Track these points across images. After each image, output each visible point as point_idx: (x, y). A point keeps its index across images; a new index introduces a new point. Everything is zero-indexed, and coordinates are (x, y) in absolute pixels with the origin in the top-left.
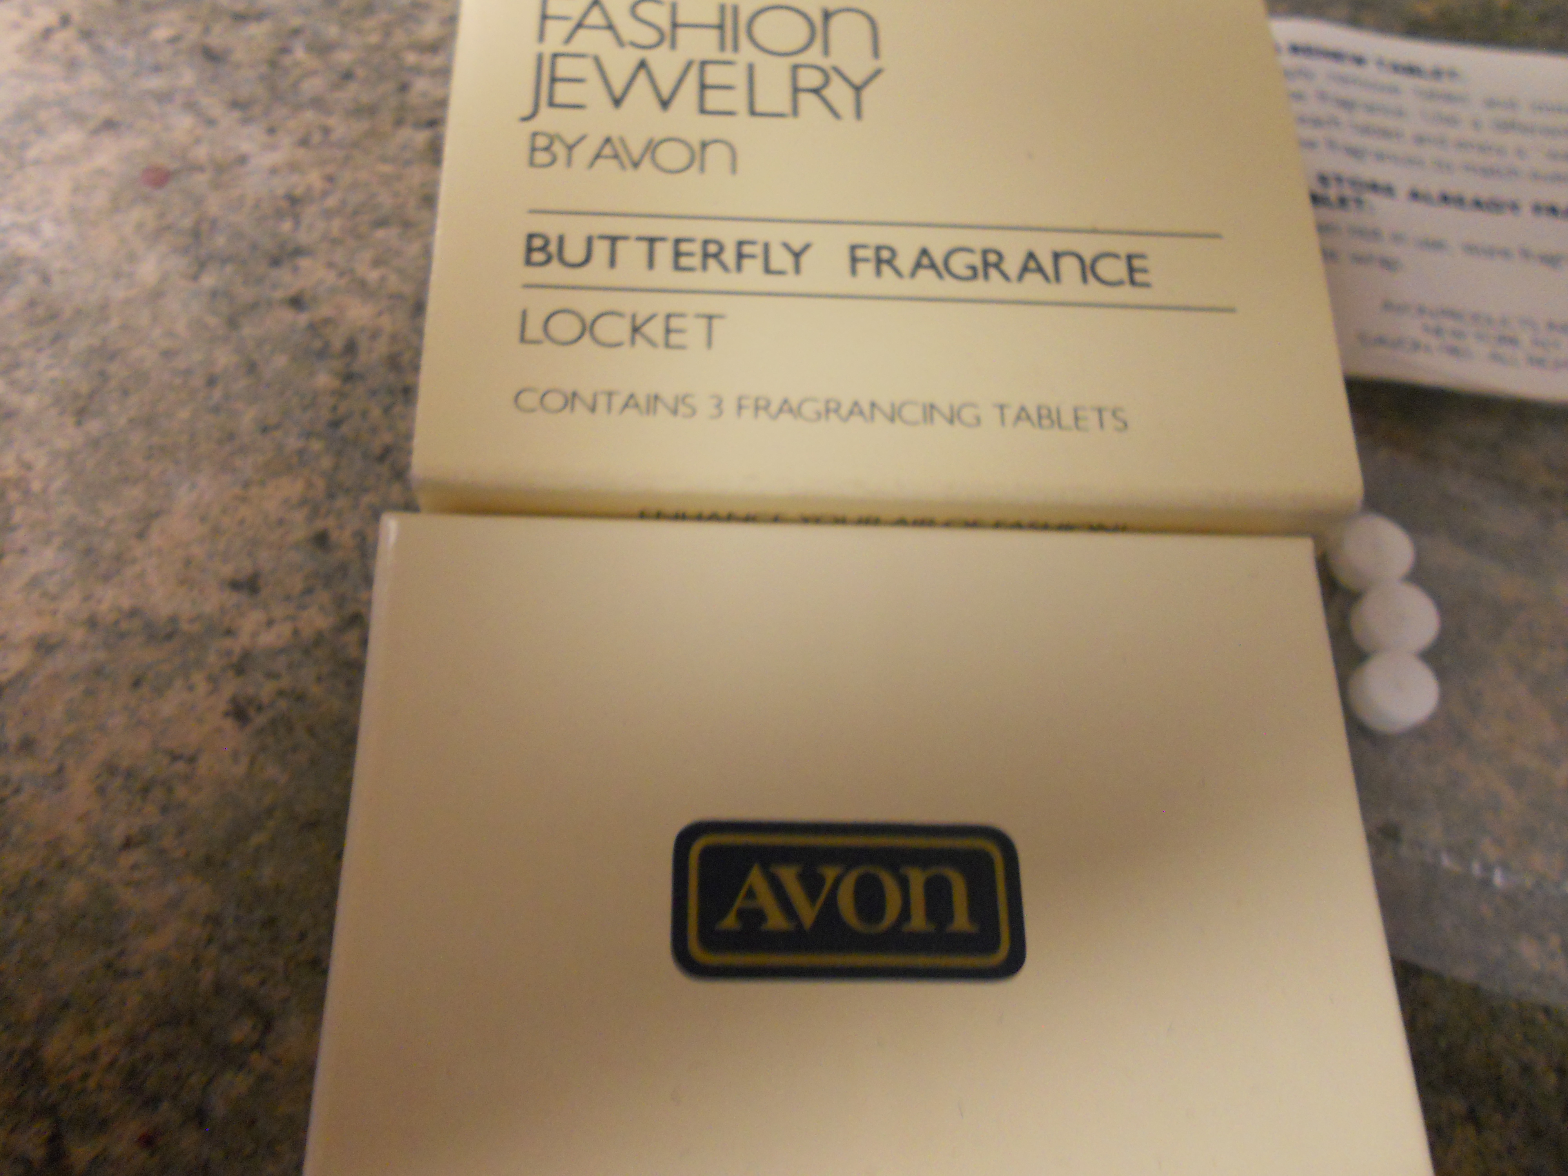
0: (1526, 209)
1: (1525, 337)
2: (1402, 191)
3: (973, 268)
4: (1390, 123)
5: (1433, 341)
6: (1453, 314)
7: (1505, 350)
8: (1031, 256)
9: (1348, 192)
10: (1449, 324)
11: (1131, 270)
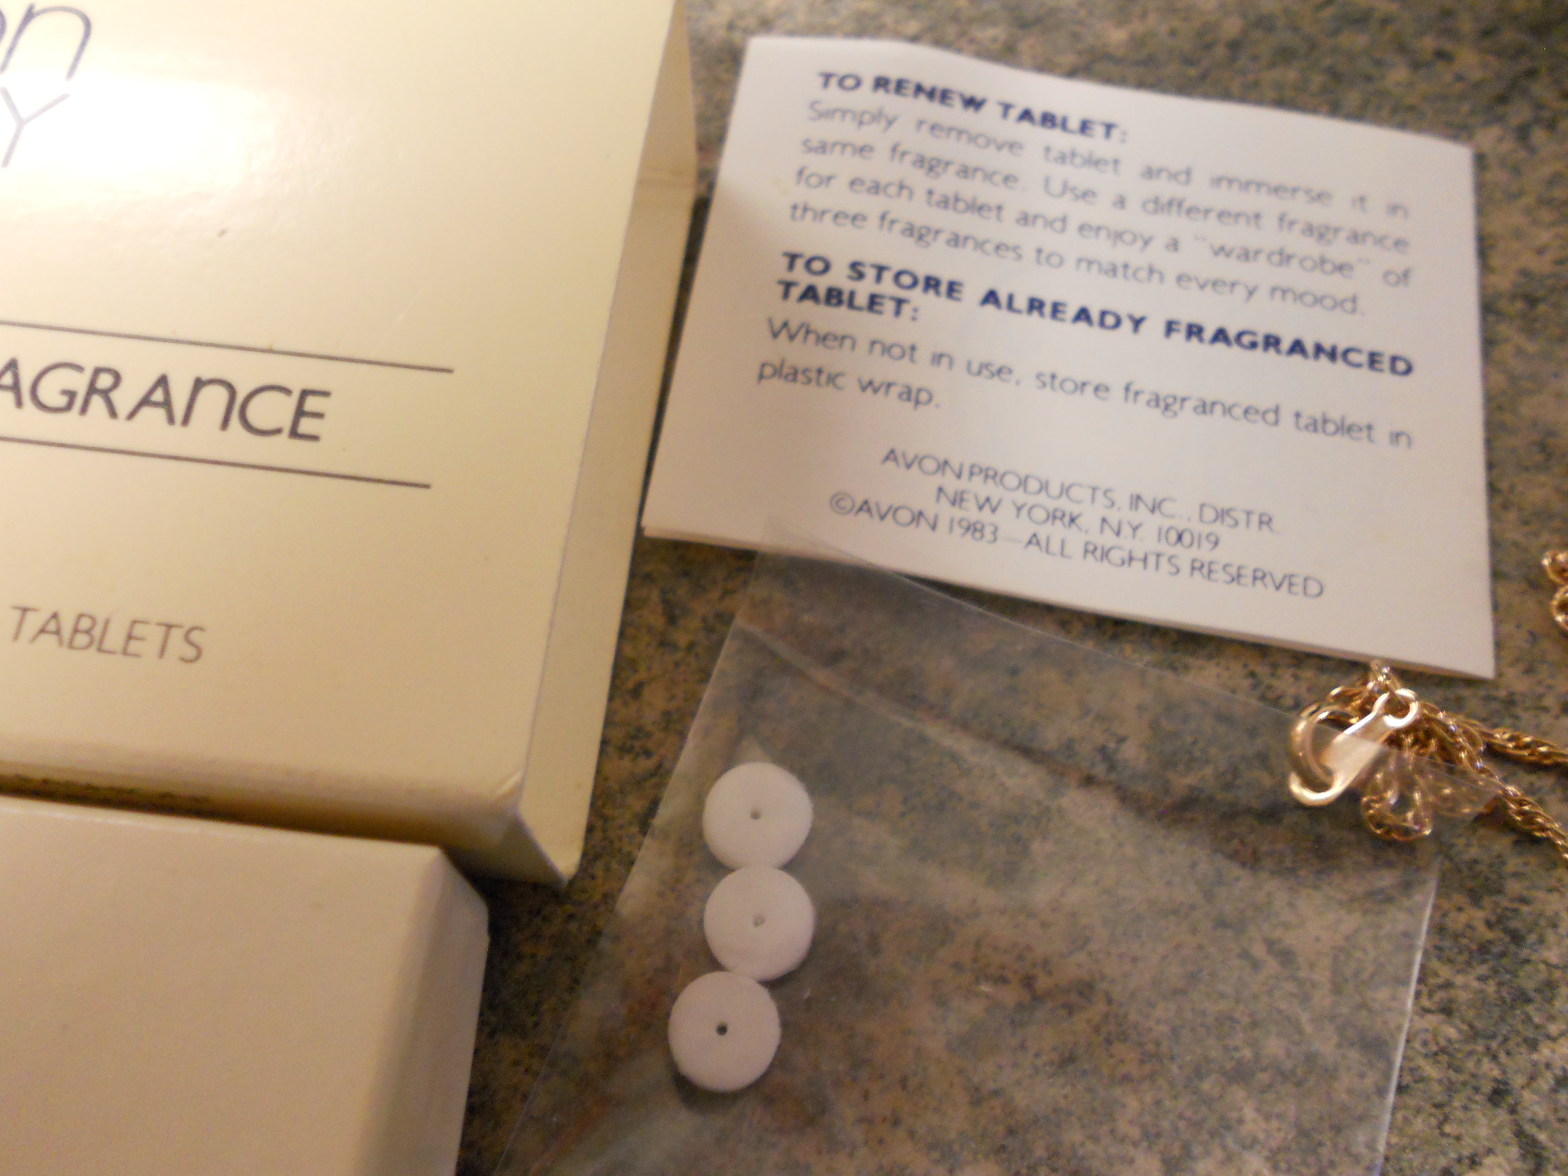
0: (1154, 327)
1: (1090, 516)
2: (973, 292)
3: (71, 395)
4: (986, 192)
5: (946, 511)
6: (990, 475)
7: (1057, 531)
8: (163, 381)
9: (888, 287)
10: (979, 487)
11: (300, 413)
